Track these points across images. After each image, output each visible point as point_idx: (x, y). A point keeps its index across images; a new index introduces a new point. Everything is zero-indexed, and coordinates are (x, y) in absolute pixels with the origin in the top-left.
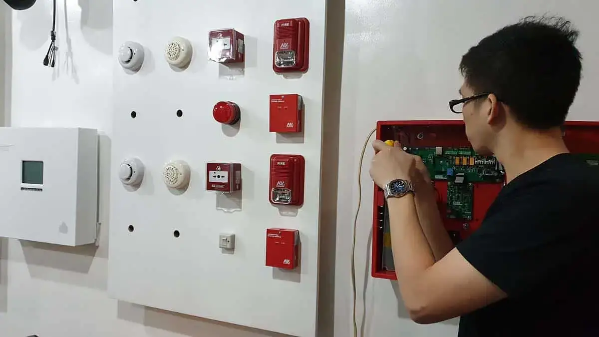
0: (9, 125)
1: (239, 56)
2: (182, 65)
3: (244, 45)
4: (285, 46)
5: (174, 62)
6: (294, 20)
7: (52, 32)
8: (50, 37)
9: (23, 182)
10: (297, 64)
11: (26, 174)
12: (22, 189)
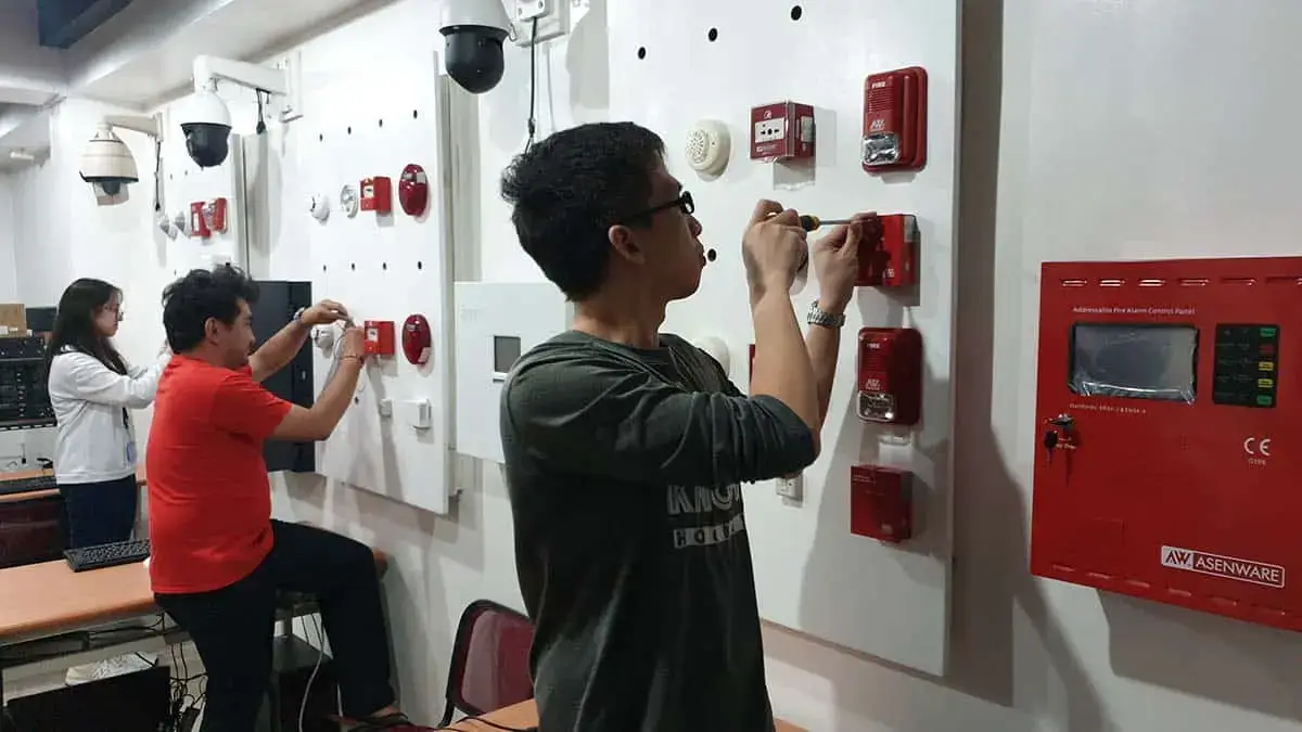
0: (480, 280)
1: (804, 148)
2: (714, 169)
3: (813, 127)
4: (878, 125)
5: (701, 165)
6: (893, 74)
7: (530, 121)
8: (527, 129)
9: (496, 370)
10: (901, 158)
11: (499, 359)
12: (495, 380)
